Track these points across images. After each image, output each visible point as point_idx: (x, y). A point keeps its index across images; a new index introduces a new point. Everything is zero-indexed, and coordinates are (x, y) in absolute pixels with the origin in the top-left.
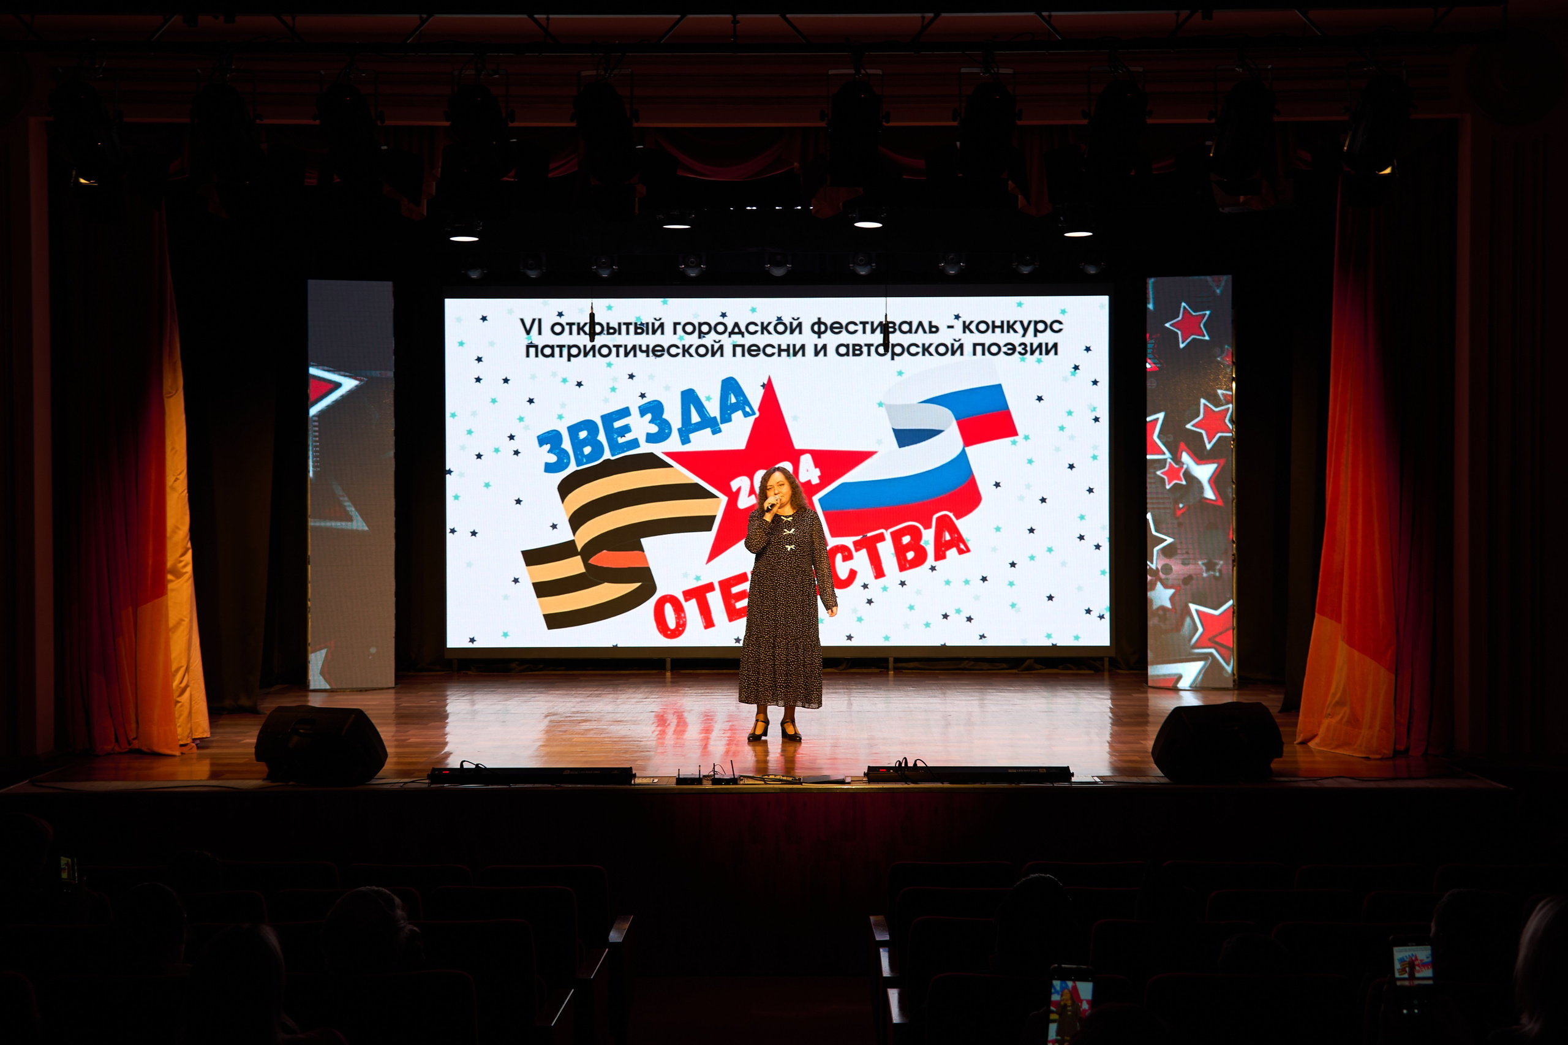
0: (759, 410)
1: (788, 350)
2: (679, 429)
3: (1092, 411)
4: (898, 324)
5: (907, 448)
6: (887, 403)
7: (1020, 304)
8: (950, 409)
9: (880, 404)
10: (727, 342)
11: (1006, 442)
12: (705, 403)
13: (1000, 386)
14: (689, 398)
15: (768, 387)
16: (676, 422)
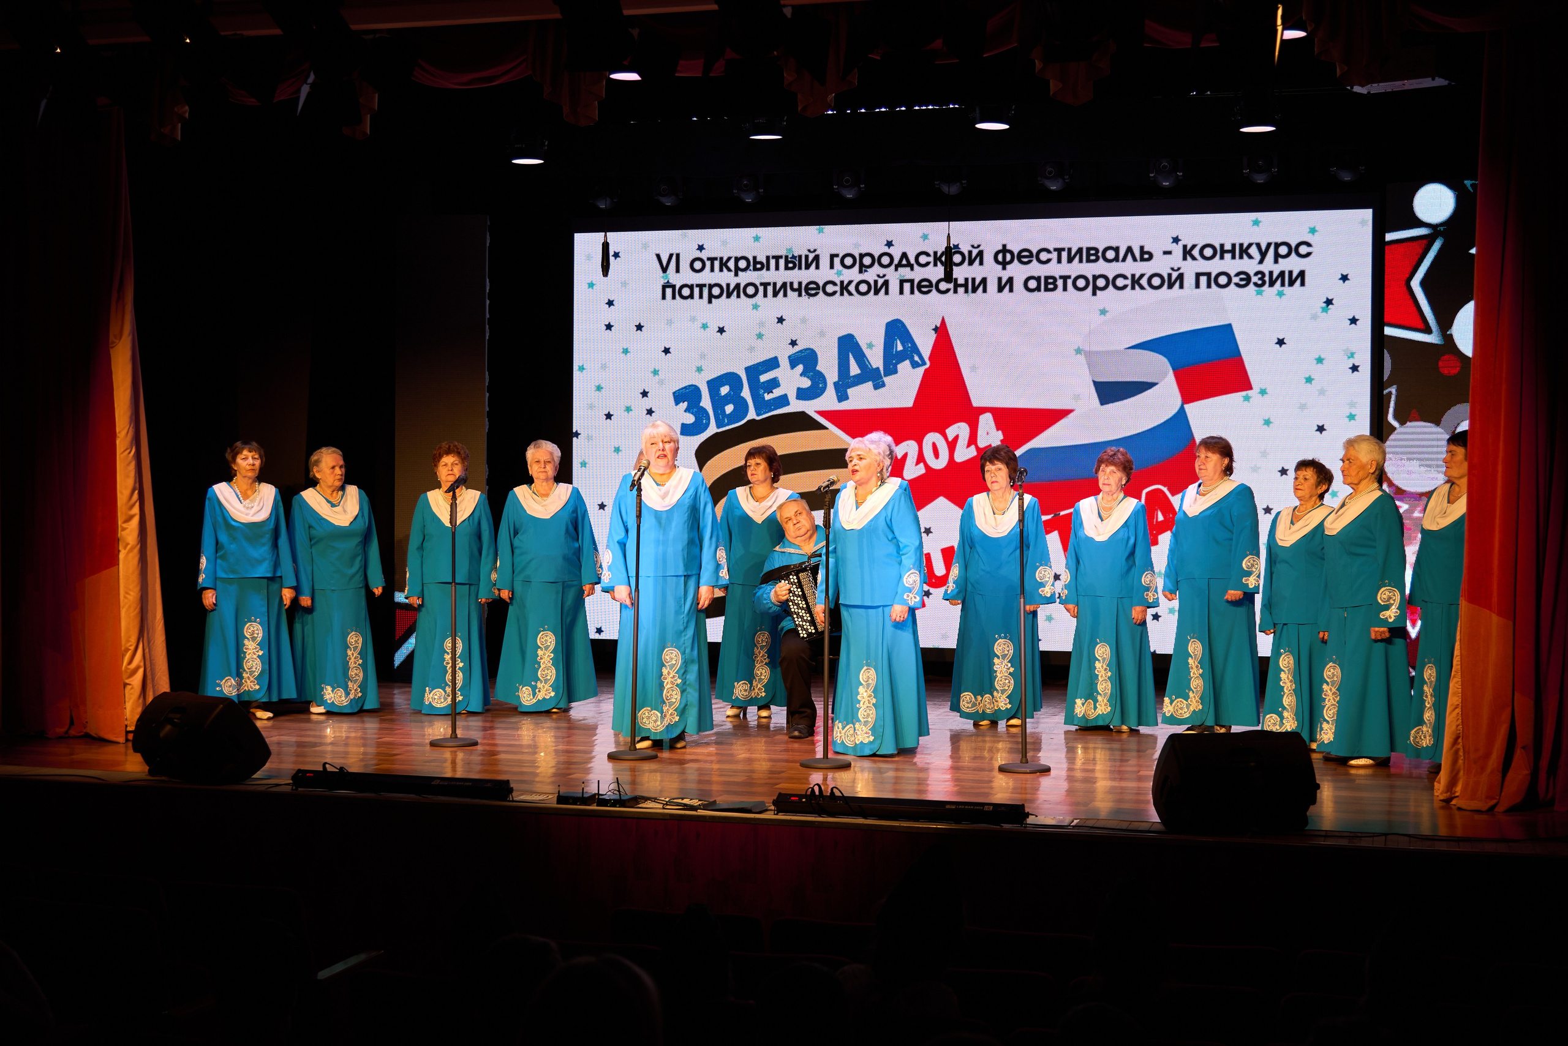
0: (930, 359)
1: (965, 285)
2: (835, 383)
3: (1349, 358)
4: (1101, 250)
5: (1111, 405)
6: (1087, 349)
7: (1256, 223)
8: (1165, 356)
9: (1078, 351)
10: (893, 277)
11: (1236, 397)
12: (867, 352)
13: (1229, 326)
14: (848, 345)
15: (942, 331)
16: (832, 376)
